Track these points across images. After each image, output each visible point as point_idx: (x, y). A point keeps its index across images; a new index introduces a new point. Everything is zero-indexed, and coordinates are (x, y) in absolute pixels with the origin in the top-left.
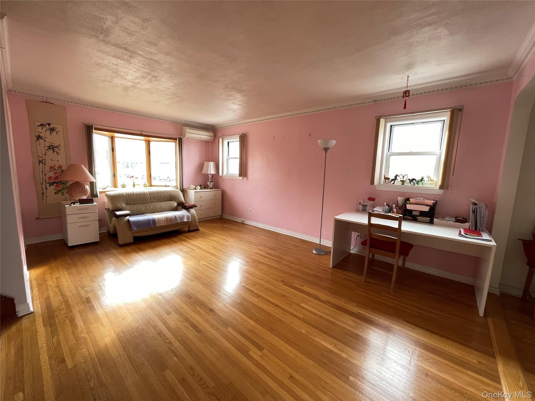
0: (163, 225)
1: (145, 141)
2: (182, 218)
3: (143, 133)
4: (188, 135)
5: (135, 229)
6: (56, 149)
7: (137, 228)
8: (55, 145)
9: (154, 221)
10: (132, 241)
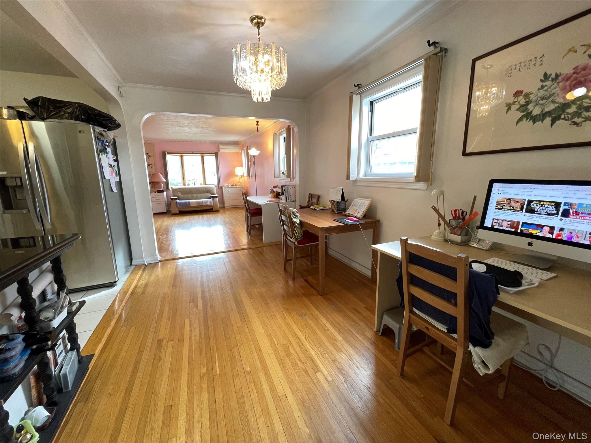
0: (194, 205)
1: (201, 156)
2: (206, 202)
3: (193, 152)
4: (221, 151)
5: (179, 206)
6: (151, 166)
7: (179, 205)
8: (151, 163)
9: (189, 203)
10: (178, 212)
